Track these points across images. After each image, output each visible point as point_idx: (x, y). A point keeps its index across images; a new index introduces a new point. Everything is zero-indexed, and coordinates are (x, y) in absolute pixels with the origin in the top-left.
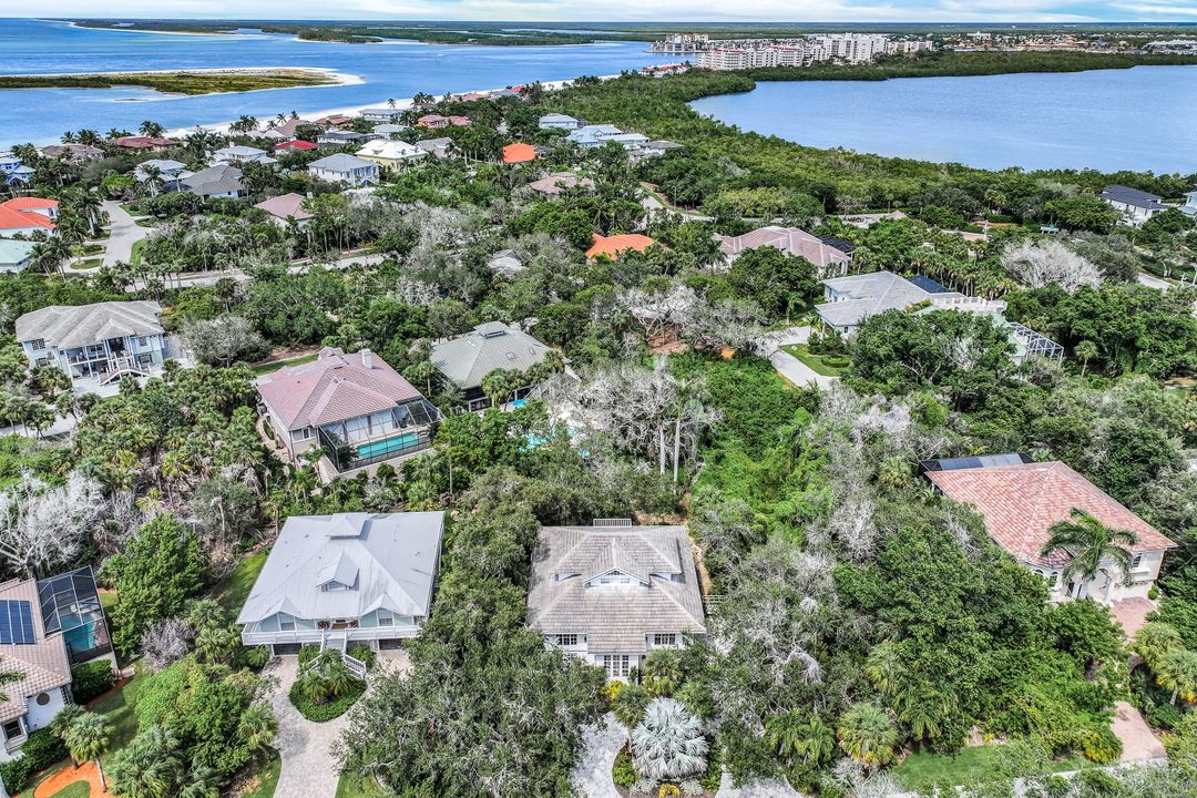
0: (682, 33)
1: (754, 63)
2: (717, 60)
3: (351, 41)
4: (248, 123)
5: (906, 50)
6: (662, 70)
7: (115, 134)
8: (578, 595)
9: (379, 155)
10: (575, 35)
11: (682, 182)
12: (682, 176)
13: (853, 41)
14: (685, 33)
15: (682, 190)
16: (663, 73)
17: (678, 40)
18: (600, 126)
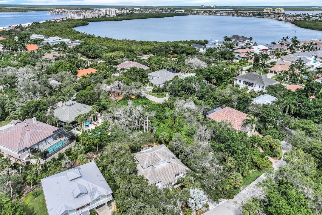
0: (58, 9)
1: (85, 17)
2: (75, 16)
5: (123, 13)
6: (59, 19)
8: (153, 171)
10: (23, 9)
11: (91, 52)
12: (90, 50)
13: (110, 10)
14: (59, 8)
16: (59, 20)
17: (57, 10)
18: (54, 37)
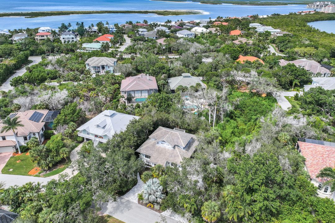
3: (213, 4)
4: (169, 22)
7: (137, 23)
8: (154, 145)
9: (196, 31)
15: (282, 47)
16: (305, 13)
